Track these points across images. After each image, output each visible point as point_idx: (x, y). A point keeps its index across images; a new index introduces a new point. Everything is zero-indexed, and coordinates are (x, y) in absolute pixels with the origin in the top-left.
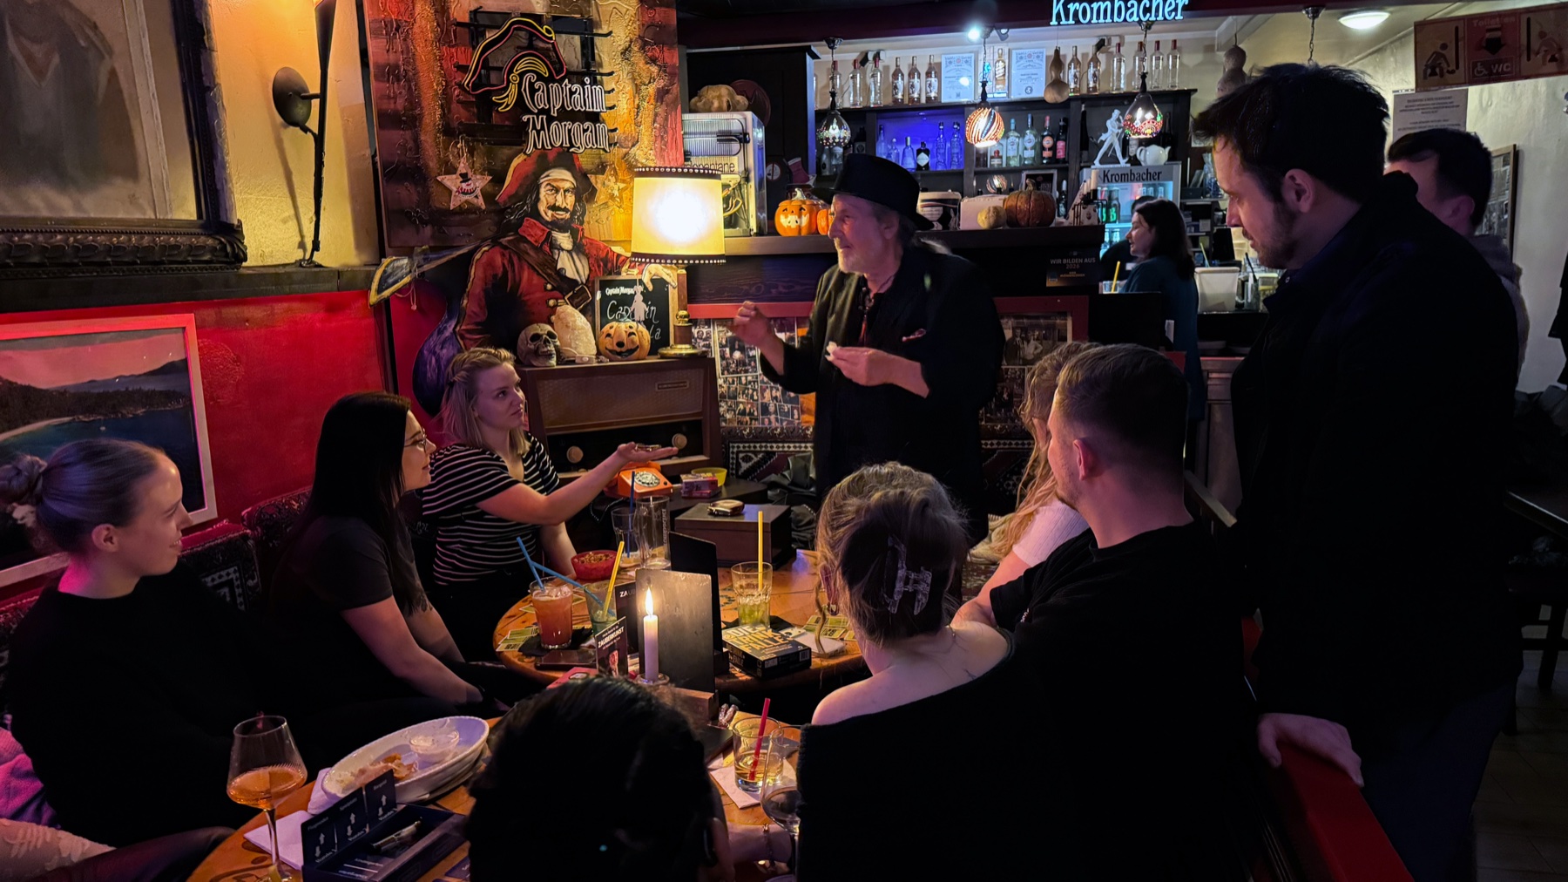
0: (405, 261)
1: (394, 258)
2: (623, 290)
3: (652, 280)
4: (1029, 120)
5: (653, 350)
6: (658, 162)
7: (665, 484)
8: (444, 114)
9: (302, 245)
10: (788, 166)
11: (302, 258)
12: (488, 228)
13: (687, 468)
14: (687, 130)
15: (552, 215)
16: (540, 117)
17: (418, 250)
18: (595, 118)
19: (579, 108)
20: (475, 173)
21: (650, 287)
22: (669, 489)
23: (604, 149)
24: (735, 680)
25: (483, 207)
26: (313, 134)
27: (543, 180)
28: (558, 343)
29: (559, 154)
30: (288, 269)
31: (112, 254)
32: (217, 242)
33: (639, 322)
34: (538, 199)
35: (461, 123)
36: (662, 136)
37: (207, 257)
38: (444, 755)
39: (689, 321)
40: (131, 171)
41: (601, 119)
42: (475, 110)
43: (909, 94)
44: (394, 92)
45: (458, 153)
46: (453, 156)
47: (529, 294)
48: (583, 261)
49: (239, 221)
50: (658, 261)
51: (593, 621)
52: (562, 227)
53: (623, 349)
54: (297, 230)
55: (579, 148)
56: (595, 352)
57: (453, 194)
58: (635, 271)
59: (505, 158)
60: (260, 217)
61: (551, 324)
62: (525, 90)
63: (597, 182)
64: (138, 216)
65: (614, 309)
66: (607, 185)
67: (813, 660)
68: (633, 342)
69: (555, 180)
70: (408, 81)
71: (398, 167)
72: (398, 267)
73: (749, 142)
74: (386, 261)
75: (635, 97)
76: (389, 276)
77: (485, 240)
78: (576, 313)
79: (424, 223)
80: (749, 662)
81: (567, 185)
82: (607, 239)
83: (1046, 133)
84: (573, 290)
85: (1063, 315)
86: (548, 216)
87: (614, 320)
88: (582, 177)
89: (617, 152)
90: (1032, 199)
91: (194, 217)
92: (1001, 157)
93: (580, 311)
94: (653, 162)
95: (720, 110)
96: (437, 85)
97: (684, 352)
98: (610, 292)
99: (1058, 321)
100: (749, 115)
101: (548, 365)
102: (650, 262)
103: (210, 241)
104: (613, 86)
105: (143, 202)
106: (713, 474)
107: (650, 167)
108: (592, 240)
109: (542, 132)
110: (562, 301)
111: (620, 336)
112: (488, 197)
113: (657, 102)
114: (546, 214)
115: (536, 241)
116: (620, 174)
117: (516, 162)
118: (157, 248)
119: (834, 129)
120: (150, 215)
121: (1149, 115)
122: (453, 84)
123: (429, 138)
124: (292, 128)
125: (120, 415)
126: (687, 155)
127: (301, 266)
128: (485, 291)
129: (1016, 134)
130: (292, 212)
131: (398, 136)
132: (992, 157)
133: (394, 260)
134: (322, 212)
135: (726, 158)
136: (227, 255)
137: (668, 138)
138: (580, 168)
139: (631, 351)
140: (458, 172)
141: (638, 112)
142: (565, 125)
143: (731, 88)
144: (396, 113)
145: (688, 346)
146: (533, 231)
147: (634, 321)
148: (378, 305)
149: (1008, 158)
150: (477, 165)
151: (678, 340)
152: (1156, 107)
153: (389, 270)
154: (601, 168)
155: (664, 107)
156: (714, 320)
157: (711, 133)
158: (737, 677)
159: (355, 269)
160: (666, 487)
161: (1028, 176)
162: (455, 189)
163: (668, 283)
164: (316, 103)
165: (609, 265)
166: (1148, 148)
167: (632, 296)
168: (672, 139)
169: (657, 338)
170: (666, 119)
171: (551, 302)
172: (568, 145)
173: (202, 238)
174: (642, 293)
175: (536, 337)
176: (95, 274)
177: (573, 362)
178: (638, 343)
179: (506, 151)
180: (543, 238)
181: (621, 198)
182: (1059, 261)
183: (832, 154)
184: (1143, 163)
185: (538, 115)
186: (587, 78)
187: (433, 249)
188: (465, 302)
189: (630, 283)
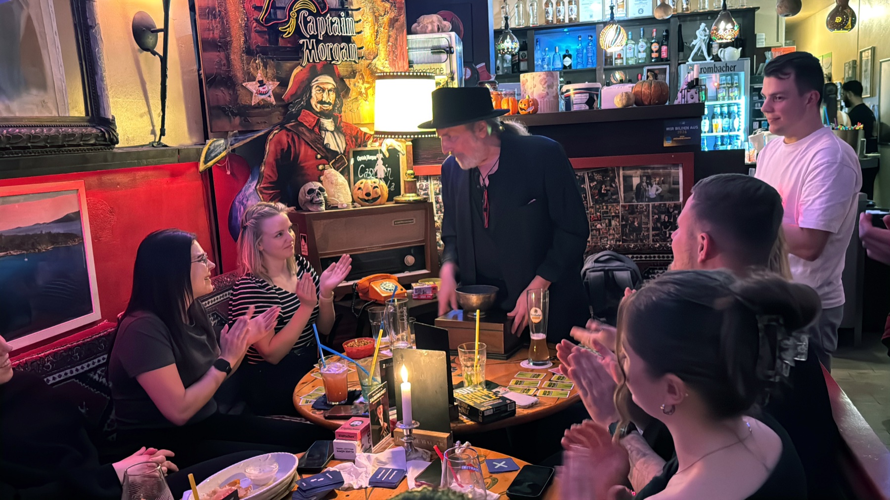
0: (222, 141)
1: (215, 139)
2: (368, 157)
3: (388, 150)
4: (642, 32)
5: (390, 199)
6: (391, 69)
7: (402, 290)
8: (246, 40)
9: (153, 132)
10: (476, 69)
11: (153, 140)
12: (277, 118)
13: (416, 279)
14: (410, 46)
15: (321, 108)
16: (311, 40)
17: (231, 134)
18: (348, 40)
19: (337, 33)
20: (268, 80)
21: (387, 155)
22: (405, 293)
23: (355, 62)
24: (464, 424)
25: (274, 103)
26: (160, 56)
27: (314, 84)
28: (326, 195)
29: (324, 66)
30: (145, 149)
31: (31, 141)
32: (99, 131)
33: (381, 179)
34: (310, 97)
35: (258, 46)
36: (394, 51)
37: (92, 142)
38: (269, 479)
39: (415, 178)
40: (42, 85)
41: (352, 40)
42: (267, 37)
43: (557, 17)
44: (213, 26)
45: (257, 66)
46: (253, 68)
47: (306, 161)
48: (341, 138)
49: (113, 117)
50: (393, 136)
51: (362, 385)
52: (327, 115)
53: (370, 198)
54: (150, 122)
55: (338, 61)
56: (351, 200)
57: (254, 95)
58: (377, 144)
59: (288, 69)
60: (125, 114)
61: (321, 182)
62: (301, 22)
63: (350, 84)
64: (47, 114)
65: (363, 171)
66: (356, 85)
67: (517, 410)
68: (376, 193)
69: (322, 83)
70: (222, 18)
71: (215, 77)
72: (217, 146)
73: (453, 53)
74: (209, 142)
75: (375, 25)
76: (211, 152)
77: (275, 126)
78: (338, 174)
79: (235, 115)
80: (472, 412)
81: (330, 87)
82: (357, 122)
83: (653, 41)
84: (335, 158)
85: (676, 165)
86: (318, 108)
87: (363, 178)
88: (341, 82)
89: (365, 63)
90: (653, 86)
91: (83, 114)
92: (622, 58)
93: (341, 172)
94: (388, 69)
95: (432, 32)
96: (241, 20)
97: (411, 199)
98: (360, 159)
99: (673, 171)
100: (453, 34)
101: (319, 209)
102: (388, 138)
103: (94, 131)
104: (360, 18)
105: (51, 105)
106: (434, 282)
107: (387, 73)
108: (347, 123)
109: (313, 51)
110: (328, 166)
111: (368, 188)
112: (278, 96)
113: (390, 27)
114: (316, 106)
115: (310, 126)
116: (366, 78)
117: (296, 71)
118: (60, 136)
119: (507, 42)
120: (55, 114)
121: (729, 26)
122: (252, 19)
123: (237, 57)
124: (145, 52)
125: (37, 250)
126: (411, 64)
127: (153, 146)
128: (276, 160)
129: (633, 42)
130: (146, 109)
131: (214, 56)
132: (616, 59)
133: (215, 141)
134: (166, 109)
135: (438, 64)
136: (105, 140)
137: (398, 52)
138: (339, 75)
139: (375, 199)
140: (257, 80)
141: (377, 35)
142: (328, 46)
143: (439, 16)
144: (214, 40)
145: (414, 195)
146: (307, 119)
147: (377, 178)
148: (205, 171)
149: (627, 59)
150: (269, 75)
151: (407, 190)
152: (733, 20)
153: (212, 148)
154: (353, 74)
155: (394, 31)
156: (430, 176)
157: (427, 48)
158: (464, 423)
159: (189, 147)
160: (402, 292)
161: (648, 71)
162: (255, 91)
163: (399, 152)
164: (161, 35)
165: (359, 140)
166: (726, 49)
167: (376, 161)
168: (400, 52)
169: (392, 190)
170: (396, 39)
171: (321, 167)
172: (331, 59)
173: (89, 129)
174: (382, 159)
175: (311, 191)
176: (20, 155)
177: (336, 208)
178: (380, 193)
179: (289, 64)
180: (314, 124)
181: (367, 94)
182: (673, 129)
183: (503, 60)
184: (722, 60)
185: (310, 39)
186: (342, 13)
187: (241, 133)
188: (263, 168)
189: (374, 152)
